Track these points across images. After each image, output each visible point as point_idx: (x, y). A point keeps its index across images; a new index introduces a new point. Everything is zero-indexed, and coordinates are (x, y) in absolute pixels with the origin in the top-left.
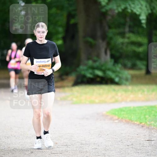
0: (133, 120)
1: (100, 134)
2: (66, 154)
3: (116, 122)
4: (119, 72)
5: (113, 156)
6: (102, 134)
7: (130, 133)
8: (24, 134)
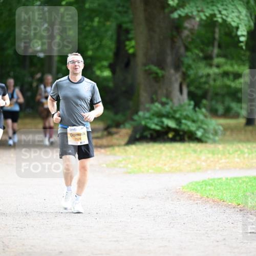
0: (225, 200)
1: (171, 223)
6: (175, 223)
7: (220, 222)
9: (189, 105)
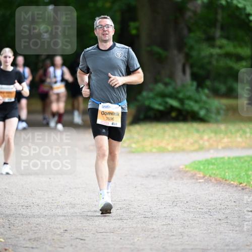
0: (227, 179)
1: (174, 201)
2: (119, 233)
3: (200, 182)
4: (205, 103)
5: (196, 236)
6: (178, 201)
7: (222, 200)
8: (53, 202)
9: (192, 85)
